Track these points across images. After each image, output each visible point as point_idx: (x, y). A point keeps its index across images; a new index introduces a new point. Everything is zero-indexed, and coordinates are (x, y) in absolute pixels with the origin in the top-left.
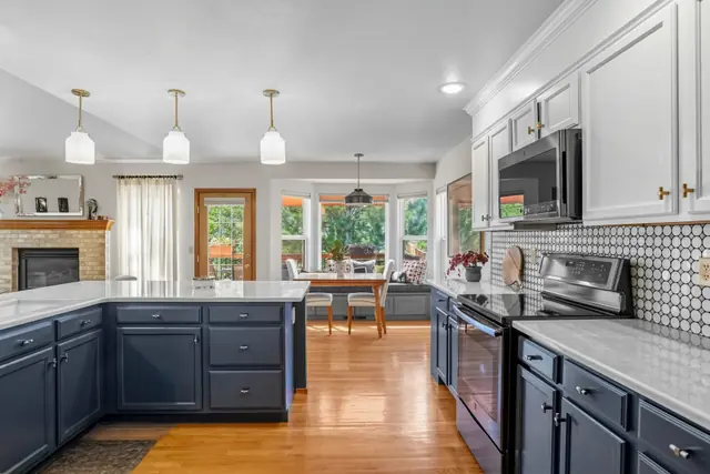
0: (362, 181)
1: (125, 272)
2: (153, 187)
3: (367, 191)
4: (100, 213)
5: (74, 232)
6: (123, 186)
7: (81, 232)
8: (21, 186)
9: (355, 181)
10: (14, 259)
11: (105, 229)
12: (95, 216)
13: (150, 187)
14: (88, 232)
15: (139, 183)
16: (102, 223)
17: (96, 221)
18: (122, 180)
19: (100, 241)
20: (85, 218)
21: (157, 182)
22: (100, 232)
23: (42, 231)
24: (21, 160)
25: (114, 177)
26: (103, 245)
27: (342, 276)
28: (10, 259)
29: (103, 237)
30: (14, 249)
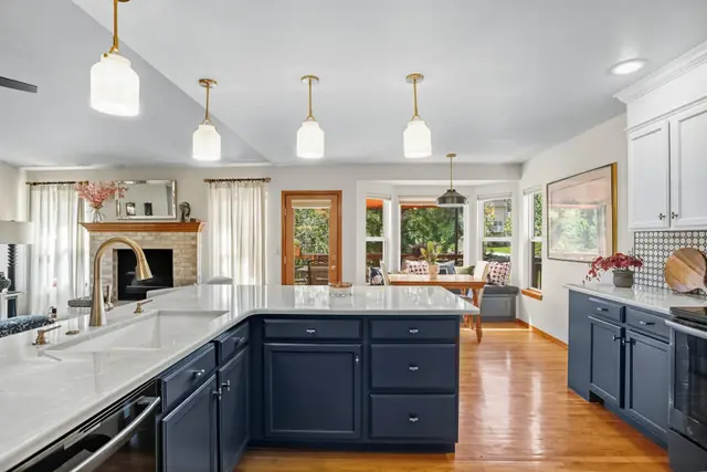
0: (455, 183)
1: (216, 274)
2: (241, 189)
3: (460, 192)
4: (191, 216)
5: (169, 234)
6: (213, 190)
7: (175, 234)
8: (120, 190)
9: (448, 182)
10: (114, 260)
11: (197, 231)
12: (188, 219)
13: (239, 189)
14: (181, 234)
15: (229, 186)
16: (193, 226)
17: (188, 223)
18: (213, 184)
19: (193, 243)
20: (178, 221)
21: (246, 186)
22: (193, 234)
23: (139, 233)
24: (122, 167)
25: (206, 181)
26: (195, 246)
27: (435, 278)
28: (111, 260)
29: (195, 238)
30: (114, 250)
